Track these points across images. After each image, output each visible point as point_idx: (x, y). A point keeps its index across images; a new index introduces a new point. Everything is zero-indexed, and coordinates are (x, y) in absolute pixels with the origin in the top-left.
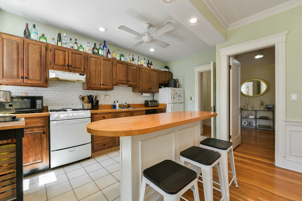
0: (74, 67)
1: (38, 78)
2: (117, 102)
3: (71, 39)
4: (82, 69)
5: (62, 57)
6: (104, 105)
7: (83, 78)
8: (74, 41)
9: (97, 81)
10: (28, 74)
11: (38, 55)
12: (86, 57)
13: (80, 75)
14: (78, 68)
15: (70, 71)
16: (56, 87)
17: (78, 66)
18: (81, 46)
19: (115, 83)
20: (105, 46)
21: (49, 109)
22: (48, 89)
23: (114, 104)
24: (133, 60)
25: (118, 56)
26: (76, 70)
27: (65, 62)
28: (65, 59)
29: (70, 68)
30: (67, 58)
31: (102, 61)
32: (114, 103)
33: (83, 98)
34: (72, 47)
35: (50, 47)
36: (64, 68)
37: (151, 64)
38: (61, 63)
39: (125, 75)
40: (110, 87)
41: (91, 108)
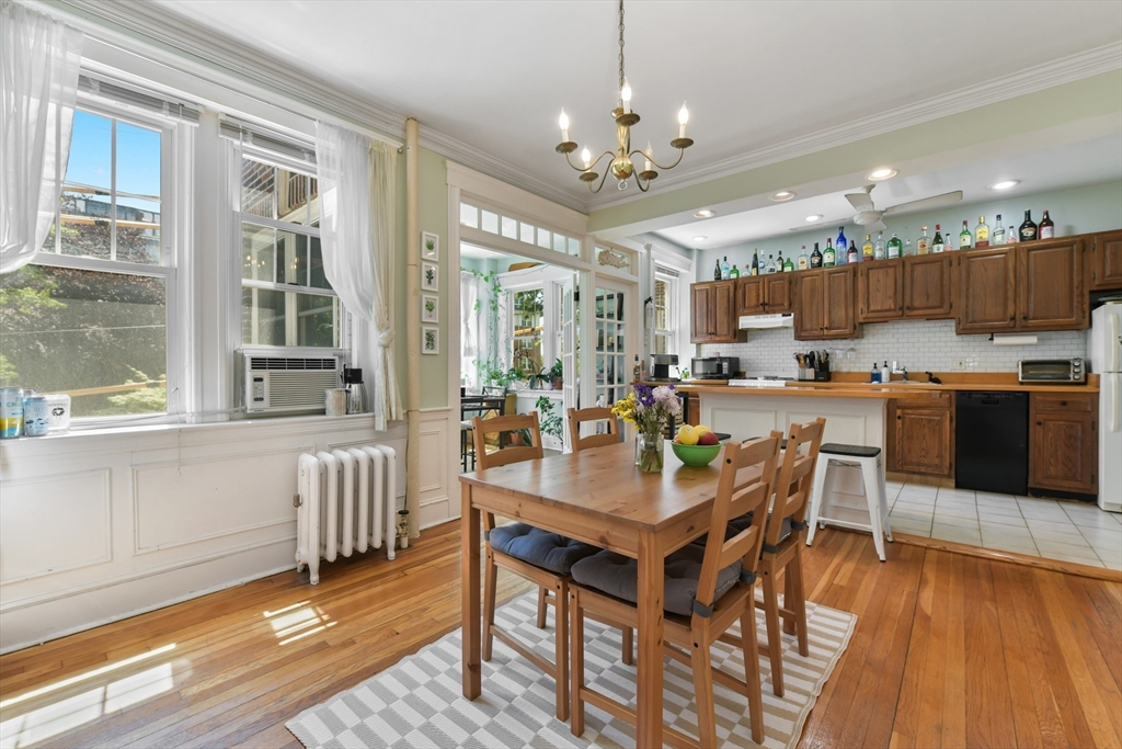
0: (773, 305)
1: (726, 332)
2: (886, 366)
3: (771, 256)
4: (786, 304)
5: (754, 293)
6: (849, 373)
7: (789, 320)
8: (776, 256)
9: (815, 322)
10: (716, 328)
11: (726, 299)
12: (794, 280)
13: (784, 315)
14: (778, 305)
15: (767, 313)
16: (767, 340)
17: (779, 301)
18: (789, 260)
19: (862, 321)
20: (842, 239)
21: (747, 376)
22: (748, 344)
23: (875, 371)
24: (938, 239)
25: (878, 247)
26: (776, 308)
27: (758, 299)
28: (758, 296)
29: (765, 308)
30: (761, 291)
31: (826, 278)
32: (875, 368)
33: (798, 358)
34: (772, 270)
35: (740, 282)
36: (758, 309)
37: (1048, 222)
38: (754, 303)
39: (895, 294)
40: (847, 331)
41: (813, 378)
